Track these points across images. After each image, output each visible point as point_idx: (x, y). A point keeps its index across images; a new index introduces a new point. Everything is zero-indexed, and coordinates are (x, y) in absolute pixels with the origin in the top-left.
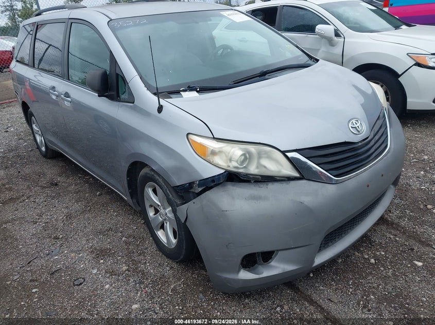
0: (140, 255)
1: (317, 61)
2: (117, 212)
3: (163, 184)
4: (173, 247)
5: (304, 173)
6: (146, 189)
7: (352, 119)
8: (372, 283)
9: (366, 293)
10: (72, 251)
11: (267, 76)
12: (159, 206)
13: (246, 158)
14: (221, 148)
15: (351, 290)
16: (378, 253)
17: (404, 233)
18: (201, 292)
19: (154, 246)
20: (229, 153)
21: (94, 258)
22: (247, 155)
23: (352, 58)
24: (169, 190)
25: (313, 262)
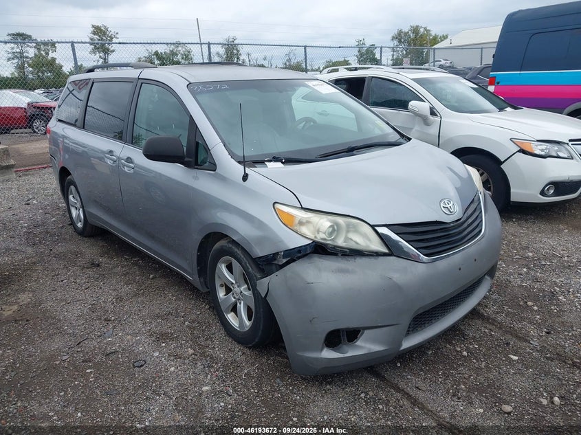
0: (207, 340)
1: (410, 139)
2: (176, 296)
3: (242, 256)
4: (247, 329)
5: (393, 250)
6: (219, 265)
7: (444, 199)
8: (463, 374)
9: (457, 383)
10: (127, 334)
11: (355, 152)
12: (233, 283)
13: (334, 230)
14: (309, 218)
15: (440, 380)
16: (471, 346)
17: (500, 328)
18: (277, 377)
19: (223, 331)
20: (317, 224)
21: (154, 341)
22: (336, 227)
23: (450, 140)
24: (249, 263)
25: (400, 345)
